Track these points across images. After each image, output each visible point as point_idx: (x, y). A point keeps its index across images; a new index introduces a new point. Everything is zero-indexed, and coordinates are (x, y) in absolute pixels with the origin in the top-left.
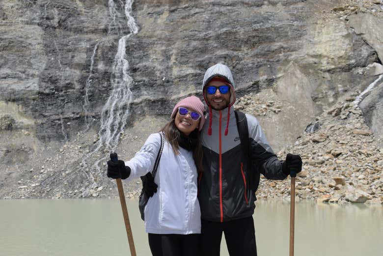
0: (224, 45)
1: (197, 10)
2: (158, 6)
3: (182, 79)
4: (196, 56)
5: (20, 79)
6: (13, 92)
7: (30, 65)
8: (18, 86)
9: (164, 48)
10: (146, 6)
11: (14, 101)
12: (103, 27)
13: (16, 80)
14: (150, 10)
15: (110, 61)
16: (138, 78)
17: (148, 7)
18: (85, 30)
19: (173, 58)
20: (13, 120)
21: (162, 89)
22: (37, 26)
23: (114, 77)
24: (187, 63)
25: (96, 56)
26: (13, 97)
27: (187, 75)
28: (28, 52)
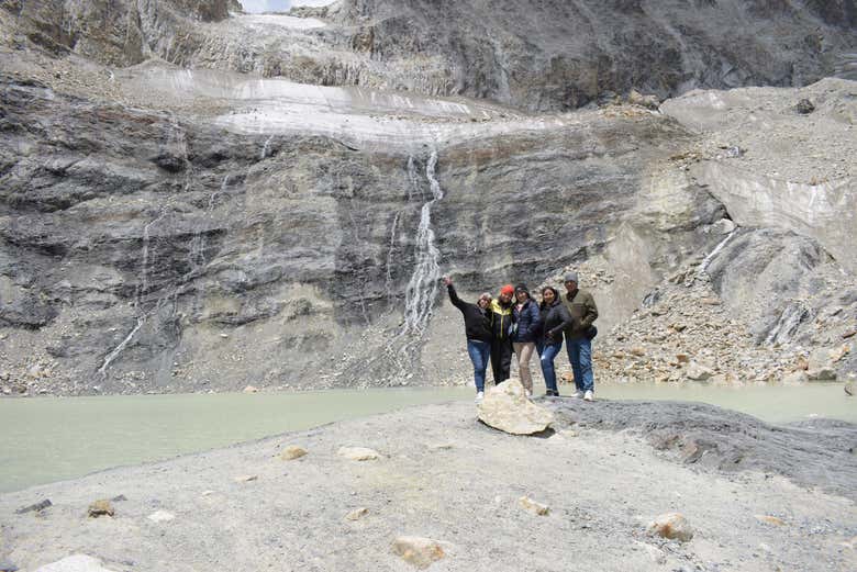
0: (543, 207)
1: (510, 168)
2: (465, 166)
3: (496, 248)
4: (512, 221)
5: (315, 257)
6: (308, 272)
7: (325, 241)
8: (313, 266)
9: (473, 214)
10: (450, 167)
11: (309, 282)
12: (403, 194)
13: (310, 259)
14: (455, 171)
15: (413, 232)
16: (446, 250)
17: (453, 168)
18: (384, 198)
19: (484, 224)
20: (309, 304)
21: (474, 262)
22: (330, 198)
23: (419, 249)
24: (500, 230)
25: (397, 227)
26: (308, 278)
27: (502, 244)
28: (321, 228)
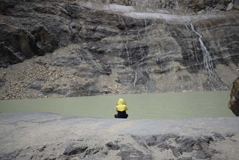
0: (234, 40)
1: (218, 28)
2: (203, 28)
3: (225, 51)
4: (226, 44)
5: (176, 54)
6: (176, 58)
7: (177, 49)
8: (177, 56)
9: (214, 41)
12: (190, 36)
13: (175, 54)
14: (201, 29)
15: (200, 47)
16: (211, 52)
17: (200, 28)
18: (186, 37)
19: (219, 44)
20: (179, 67)
21: (219, 55)
22: (171, 37)
23: (203, 52)
24: (224, 46)
25: (195, 45)
26: (176, 60)
27: (226, 50)
28: (175, 45)
